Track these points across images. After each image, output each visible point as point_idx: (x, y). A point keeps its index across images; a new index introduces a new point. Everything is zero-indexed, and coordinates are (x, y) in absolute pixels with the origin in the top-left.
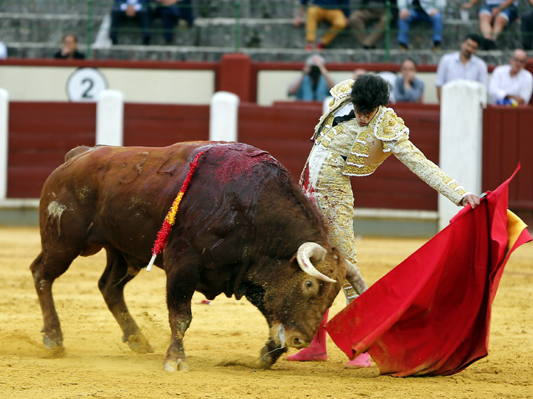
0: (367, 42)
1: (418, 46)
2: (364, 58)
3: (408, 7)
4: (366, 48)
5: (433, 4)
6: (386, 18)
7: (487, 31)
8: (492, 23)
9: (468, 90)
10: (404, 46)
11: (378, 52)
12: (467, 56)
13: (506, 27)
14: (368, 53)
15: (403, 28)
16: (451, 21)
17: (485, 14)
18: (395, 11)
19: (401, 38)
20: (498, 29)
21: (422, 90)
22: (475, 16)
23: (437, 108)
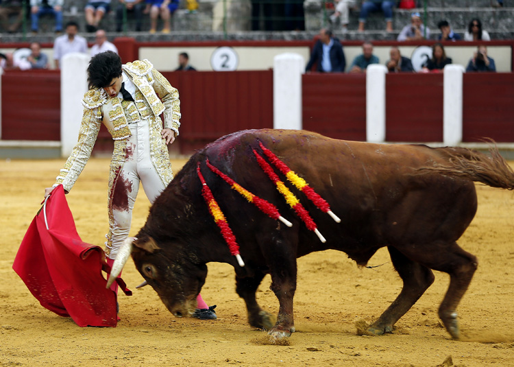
0: (12, 28)
1: (45, 31)
2: (9, 39)
3: (38, 5)
4: (10, 32)
5: (55, 3)
6: (23, 12)
7: (91, 19)
8: (94, 15)
9: (80, 60)
10: (35, 31)
11: (18, 35)
12: (71, 37)
13: (104, 17)
14: (11, 36)
15: (35, 19)
16: (66, 14)
17: (89, 9)
18: (29, 7)
19: (34, 26)
20: (98, 18)
21: (46, 60)
22: (82, 10)
23: (58, 72)
